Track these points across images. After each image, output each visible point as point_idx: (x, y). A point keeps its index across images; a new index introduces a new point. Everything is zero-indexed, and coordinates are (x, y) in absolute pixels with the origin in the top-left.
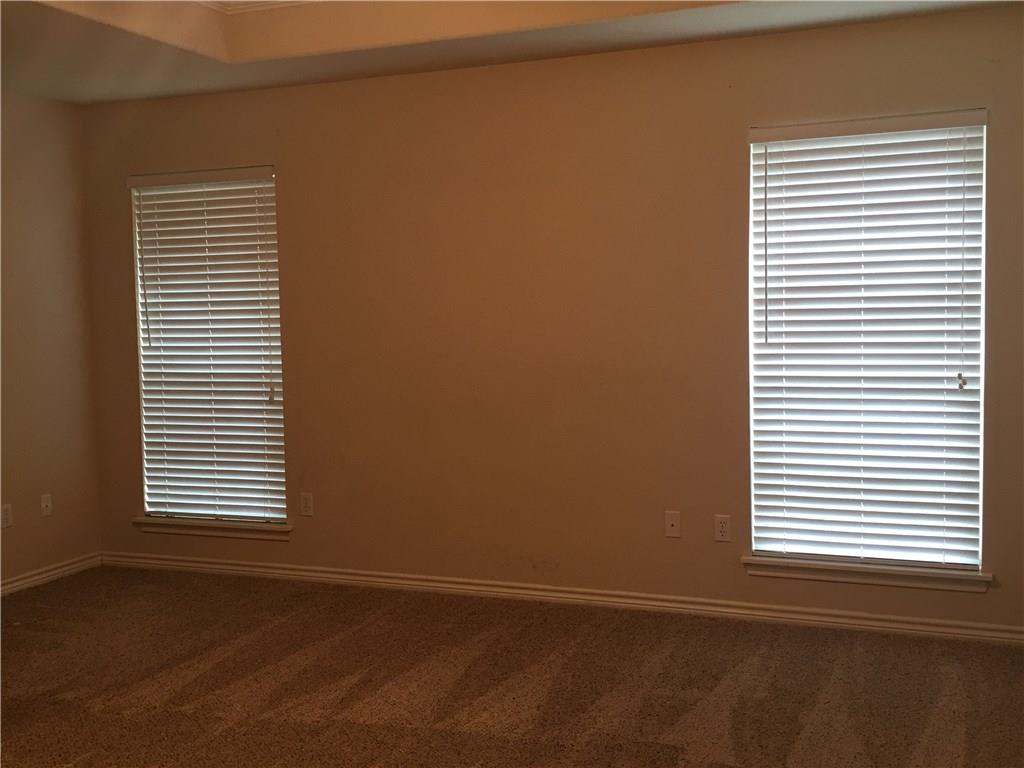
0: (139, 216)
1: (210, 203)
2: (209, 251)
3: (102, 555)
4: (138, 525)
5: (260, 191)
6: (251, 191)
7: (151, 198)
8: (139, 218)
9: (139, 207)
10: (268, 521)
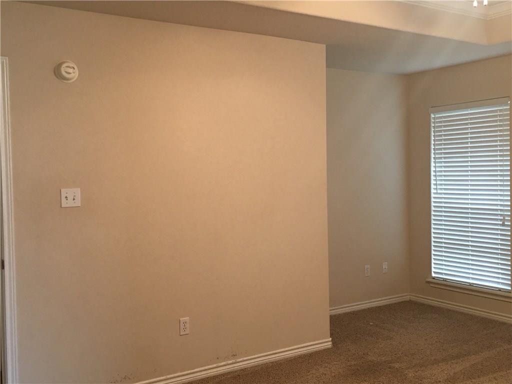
0: (434, 127)
1: (471, 119)
2: (470, 144)
3: (410, 295)
4: (429, 282)
5: (501, 111)
6: (496, 111)
7: (441, 118)
8: (434, 128)
9: (434, 123)
10: (500, 290)
